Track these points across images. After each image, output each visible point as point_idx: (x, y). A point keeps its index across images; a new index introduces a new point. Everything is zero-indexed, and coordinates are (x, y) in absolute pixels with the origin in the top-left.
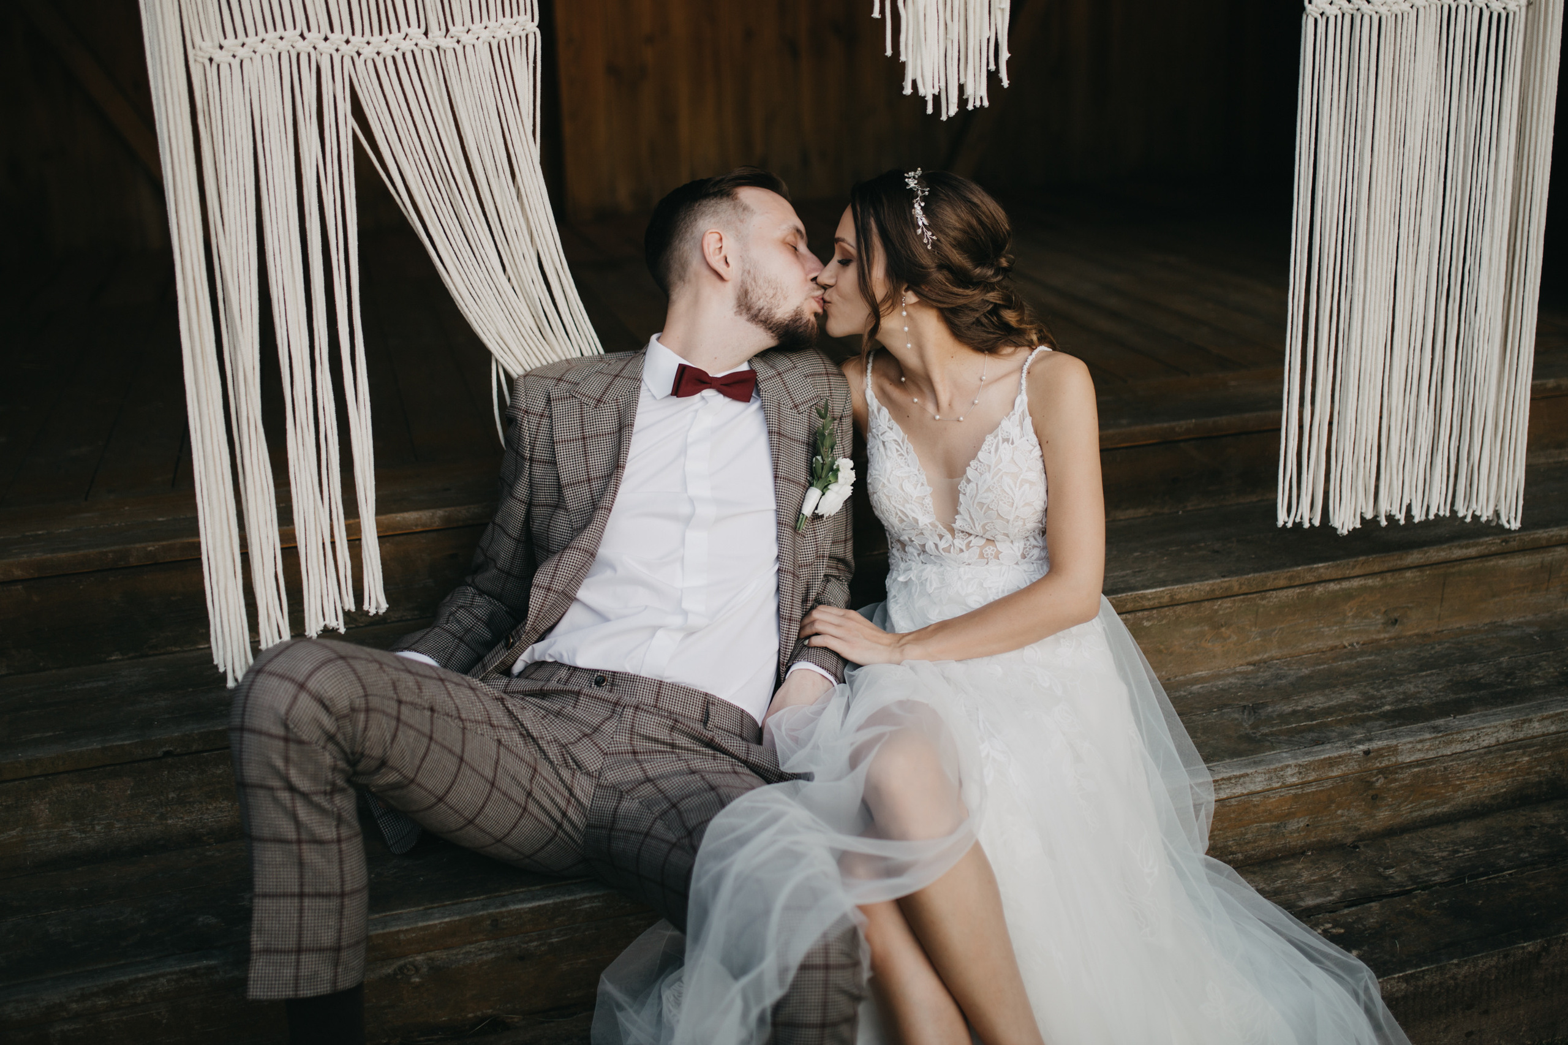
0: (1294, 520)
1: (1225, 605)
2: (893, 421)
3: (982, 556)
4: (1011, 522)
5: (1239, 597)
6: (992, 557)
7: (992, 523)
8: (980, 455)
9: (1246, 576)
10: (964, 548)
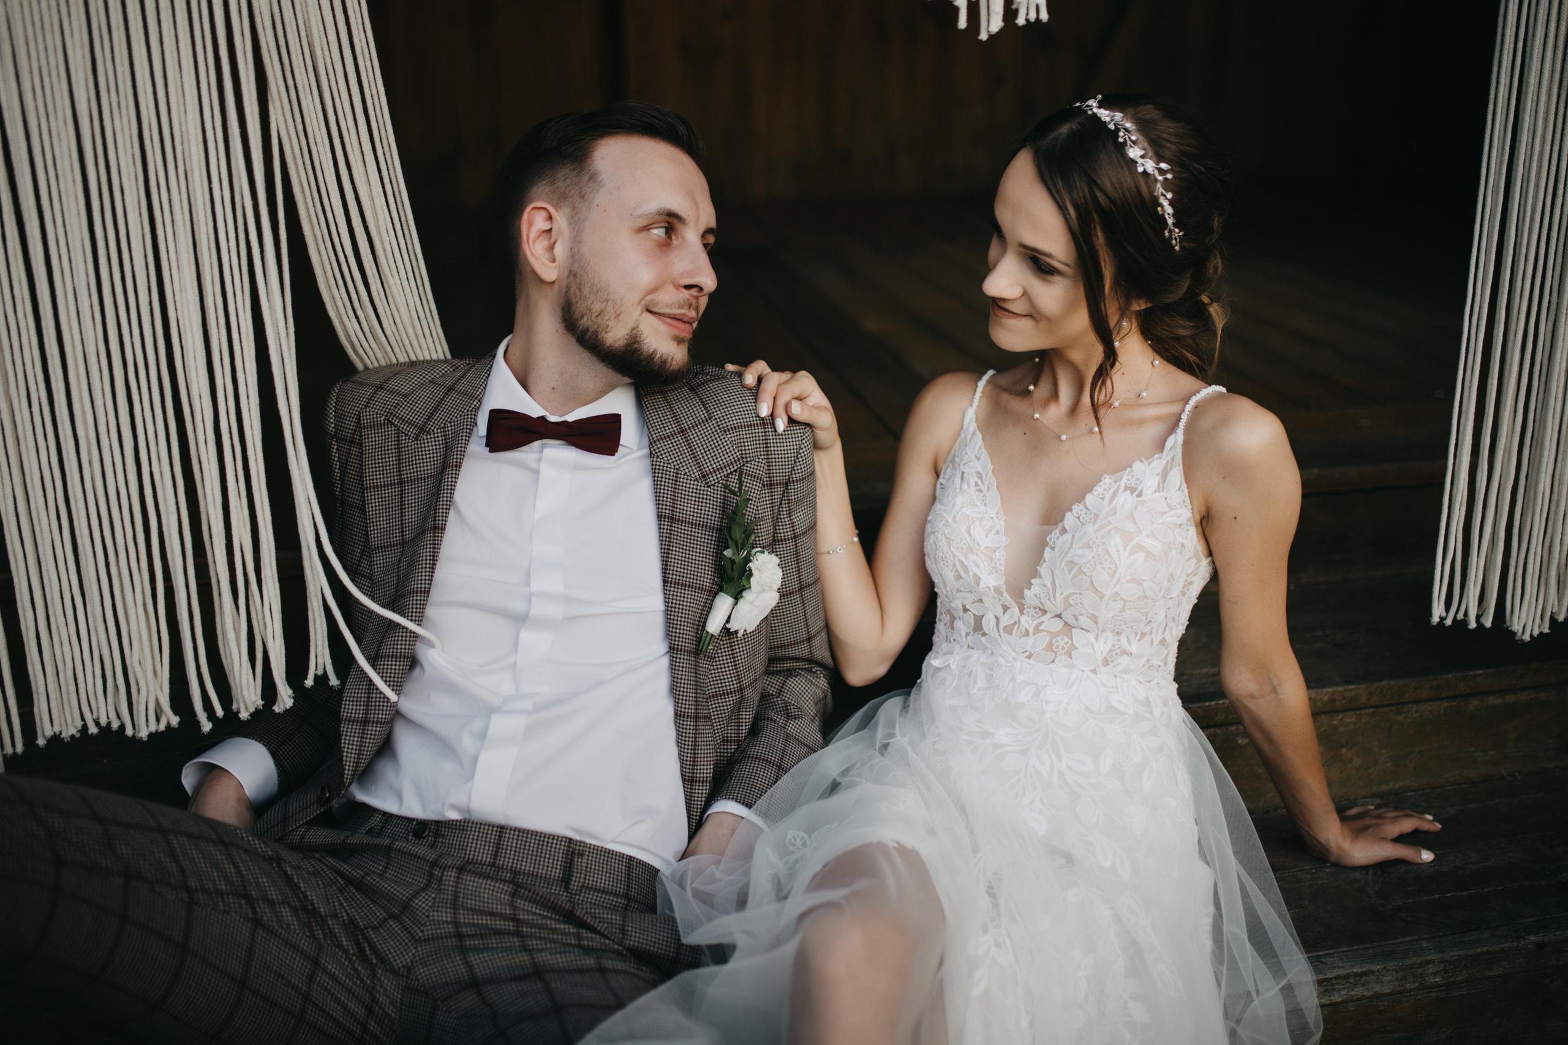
0: (1455, 617)
1: (1348, 720)
2: (984, 450)
3: (1050, 647)
4: (1106, 599)
5: (1367, 711)
6: (1063, 652)
7: (1081, 594)
8: (1089, 499)
9: (1378, 684)
10: (1031, 631)
